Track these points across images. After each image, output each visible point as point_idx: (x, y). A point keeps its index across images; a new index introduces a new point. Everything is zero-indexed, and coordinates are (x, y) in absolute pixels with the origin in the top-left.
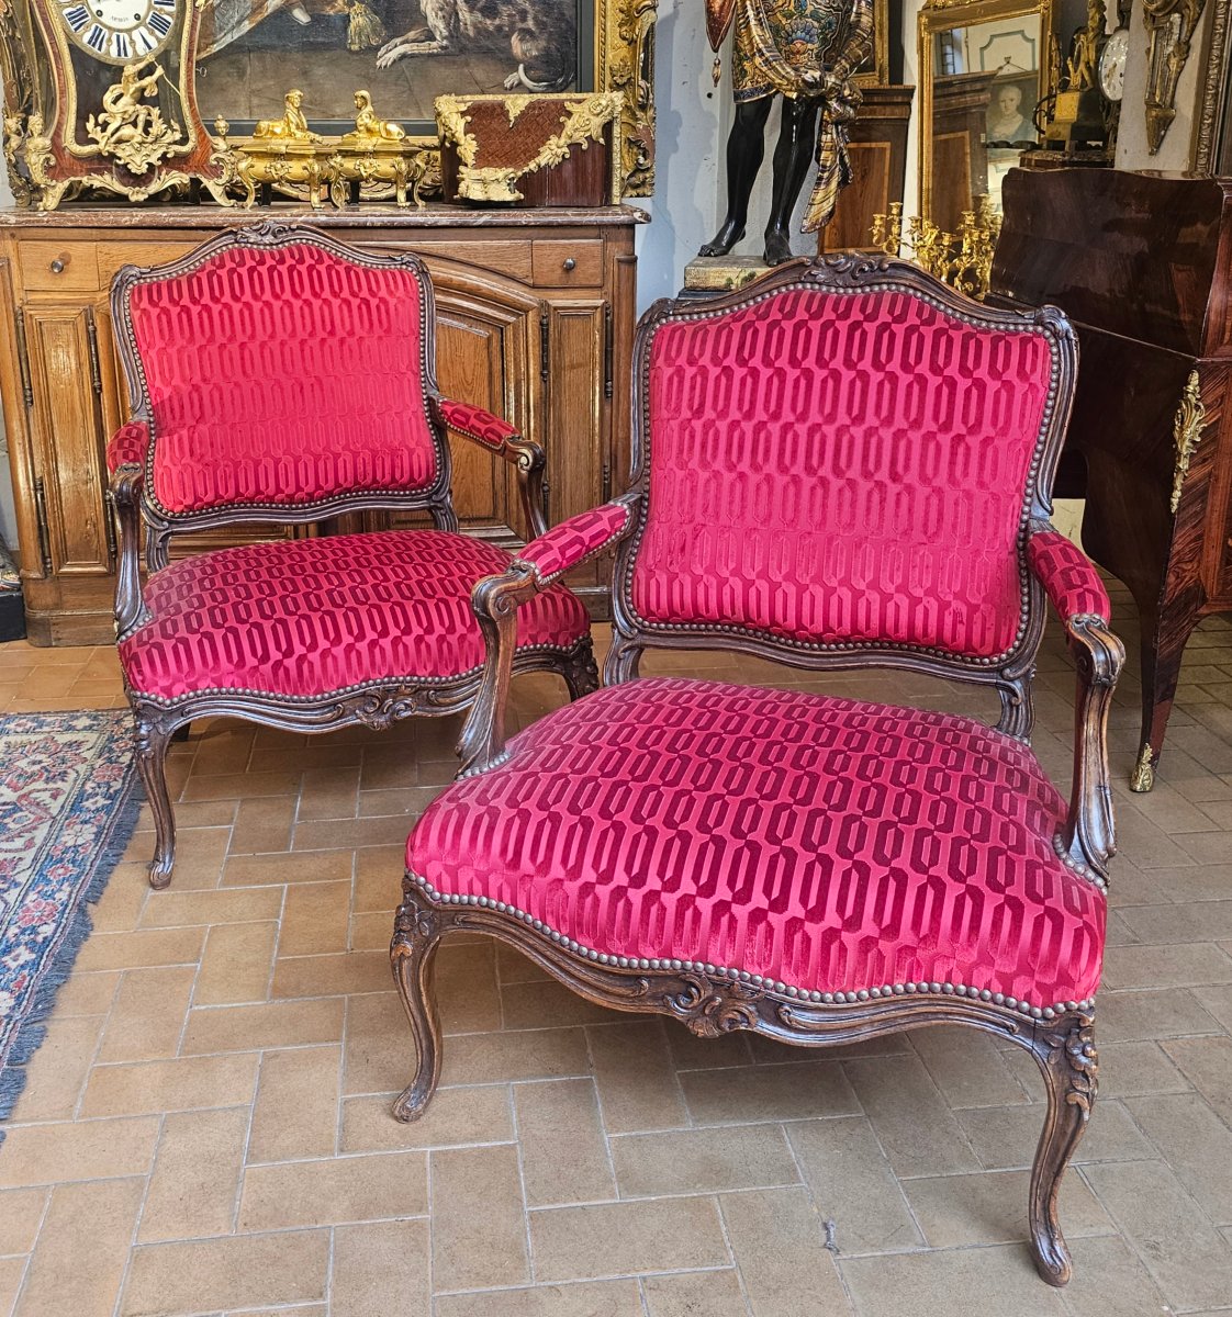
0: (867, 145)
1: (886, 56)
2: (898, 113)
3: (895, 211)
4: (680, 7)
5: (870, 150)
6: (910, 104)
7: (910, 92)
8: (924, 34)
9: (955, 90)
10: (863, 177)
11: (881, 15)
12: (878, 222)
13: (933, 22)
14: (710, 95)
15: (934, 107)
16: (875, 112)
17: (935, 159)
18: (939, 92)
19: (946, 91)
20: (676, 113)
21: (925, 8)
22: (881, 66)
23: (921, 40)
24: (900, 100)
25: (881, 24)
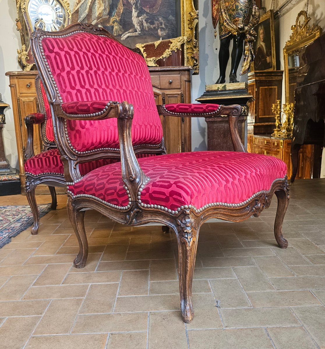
0: (270, 87)
1: (275, 63)
2: (279, 78)
3: (278, 102)
4: (207, 24)
5: (271, 89)
6: (282, 76)
7: (282, 72)
8: (285, 54)
9: (295, 71)
10: (270, 96)
11: (274, 52)
12: (274, 106)
13: (287, 50)
14: (216, 49)
15: (289, 76)
16: (272, 78)
17: (290, 90)
18: (290, 72)
19: (293, 71)
20: (207, 55)
21: (285, 47)
22: (274, 66)
23: (285, 56)
24: (279, 74)
25: (274, 54)
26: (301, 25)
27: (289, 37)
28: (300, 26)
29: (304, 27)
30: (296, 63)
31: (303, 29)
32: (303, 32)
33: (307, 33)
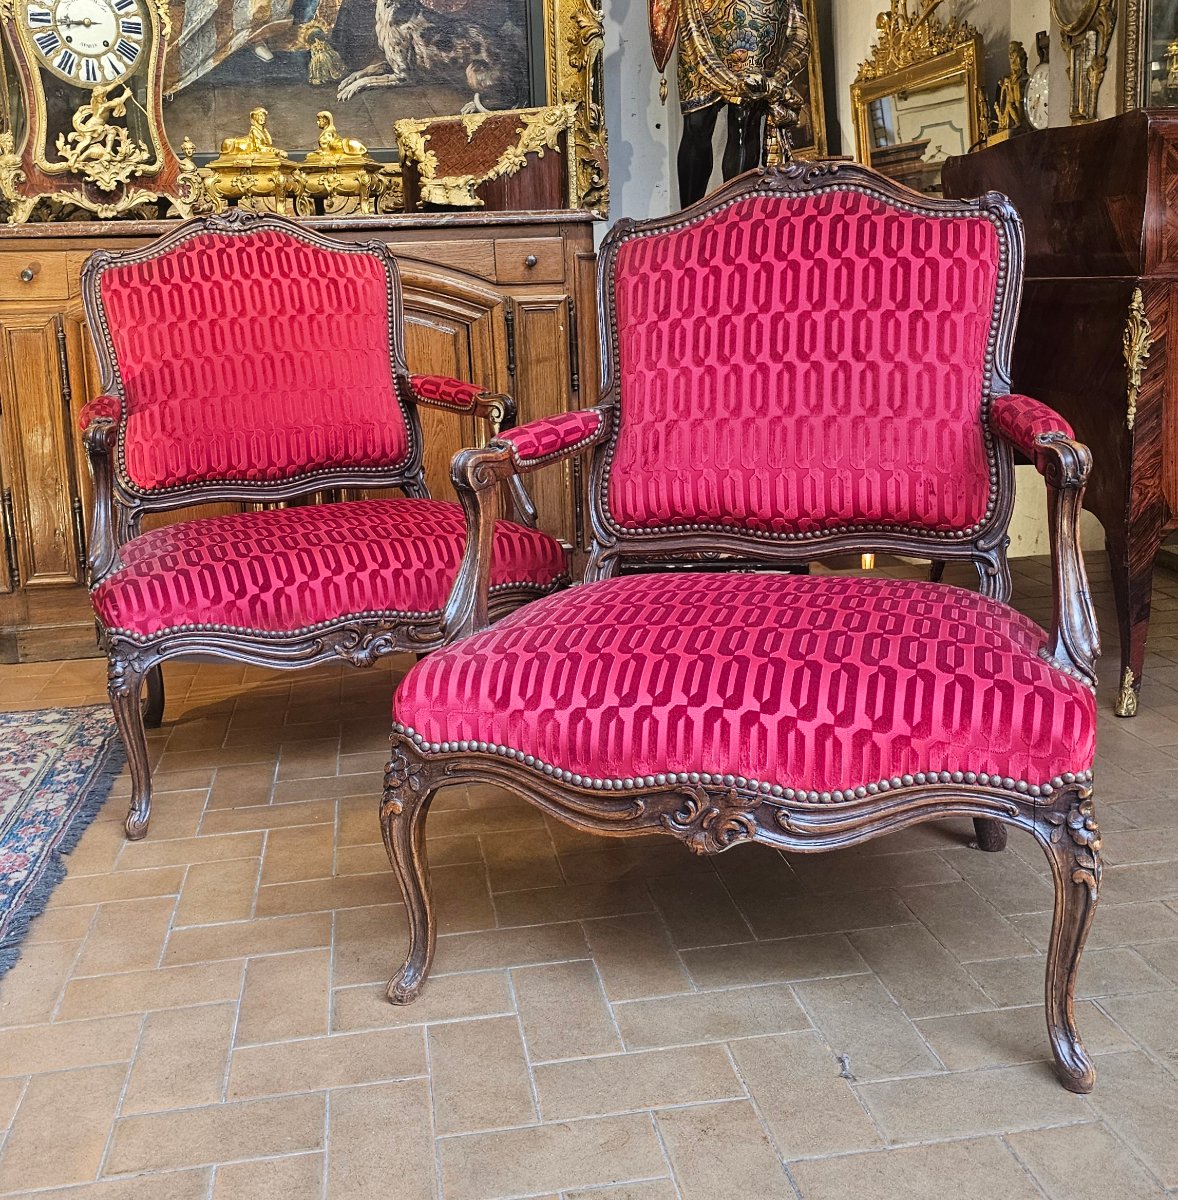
1: (824, 130)
4: (625, 45)
8: (858, 105)
9: (891, 158)
11: (817, 92)
13: (865, 92)
14: (658, 126)
18: (876, 161)
19: (883, 160)
20: (627, 143)
21: (857, 81)
22: (820, 139)
23: (856, 111)
25: (817, 101)
26: (909, 15)
27: (871, 50)
28: (904, 17)
29: (922, 23)
31: (916, 30)
32: (917, 40)
33: (931, 44)
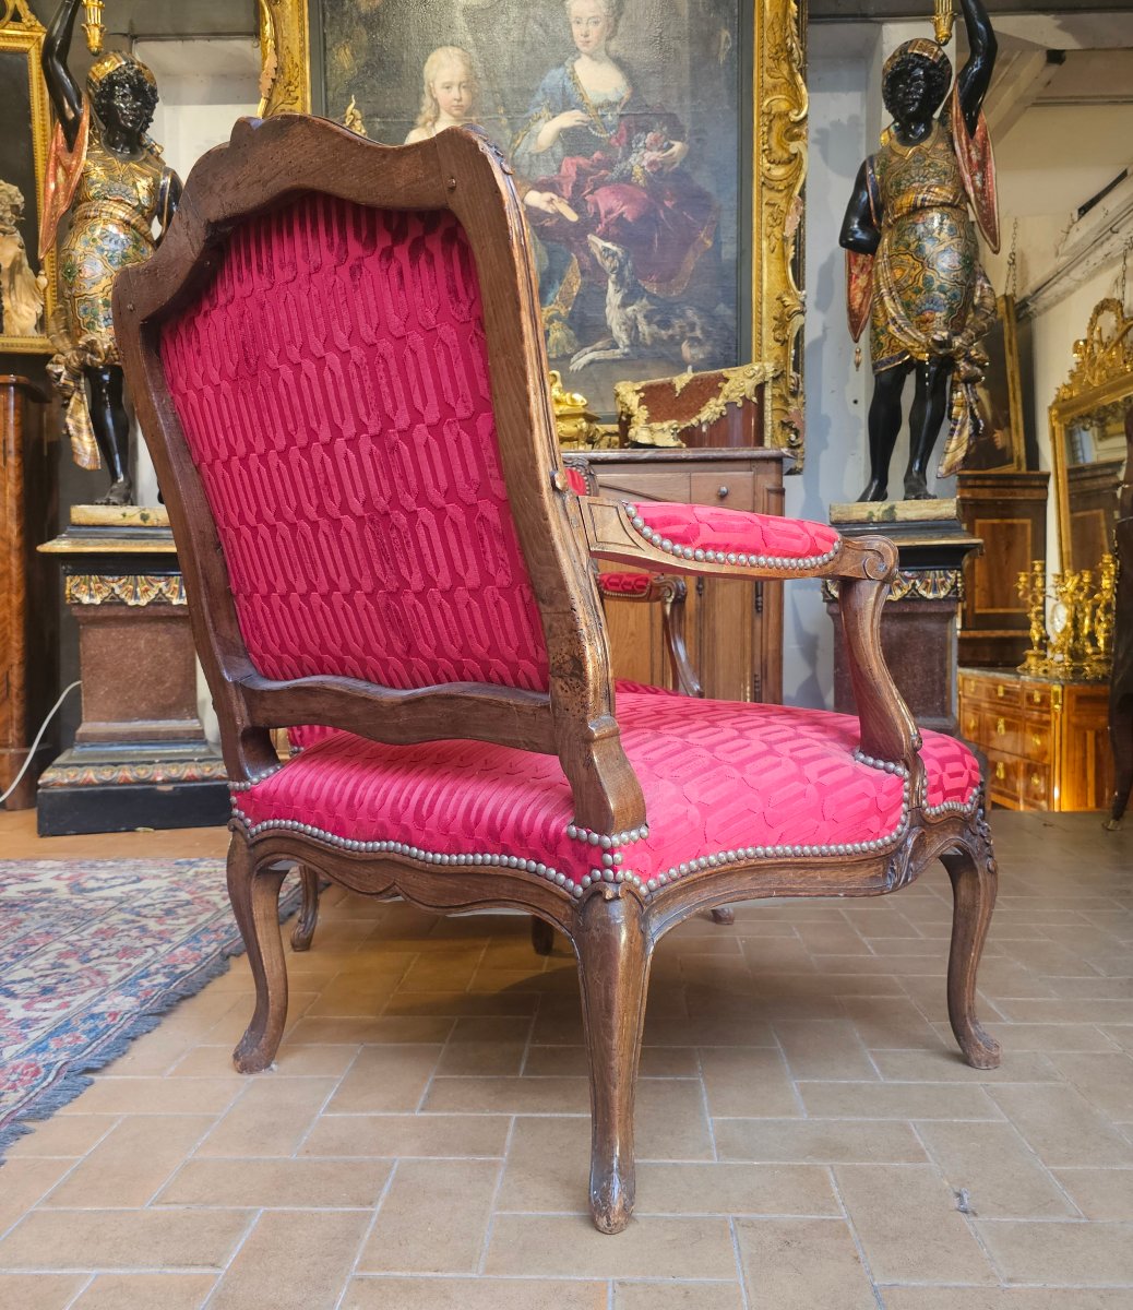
0: (1009, 521)
1: (1024, 449)
2: (1036, 495)
3: (1038, 568)
5: (1012, 526)
6: (1046, 488)
7: (1046, 477)
8: (1055, 424)
9: (1088, 474)
10: (1007, 548)
11: (1017, 415)
12: (1022, 579)
13: (1062, 412)
14: (856, 402)
15: (1069, 490)
16: (1015, 494)
17: (1073, 533)
18: (1073, 477)
19: (1079, 476)
20: (827, 418)
21: (1055, 403)
22: (1019, 458)
23: (1053, 429)
24: (1037, 483)
25: (1017, 423)
26: (1105, 340)
27: (1068, 374)
28: (1100, 342)
29: (1116, 345)
30: (1080, 453)
31: (1111, 351)
32: (1111, 360)
33: (1125, 362)
